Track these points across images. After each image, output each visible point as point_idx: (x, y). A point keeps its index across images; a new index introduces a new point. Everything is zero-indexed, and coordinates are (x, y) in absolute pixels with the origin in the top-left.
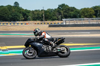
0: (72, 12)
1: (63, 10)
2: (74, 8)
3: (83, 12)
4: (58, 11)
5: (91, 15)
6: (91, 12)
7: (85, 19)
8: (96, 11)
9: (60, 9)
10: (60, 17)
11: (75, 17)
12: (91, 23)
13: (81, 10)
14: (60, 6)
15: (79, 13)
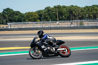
0: (17, 16)
1: (7, 14)
2: (18, 12)
3: (28, 16)
4: (3, 15)
5: (35, 19)
6: (35, 16)
7: (29, 23)
8: (40, 15)
9: (5, 13)
10: (5, 21)
11: (19, 21)
12: (35, 27)
13: (26, 14)
14: (4, 10)
15: (23, 17)
